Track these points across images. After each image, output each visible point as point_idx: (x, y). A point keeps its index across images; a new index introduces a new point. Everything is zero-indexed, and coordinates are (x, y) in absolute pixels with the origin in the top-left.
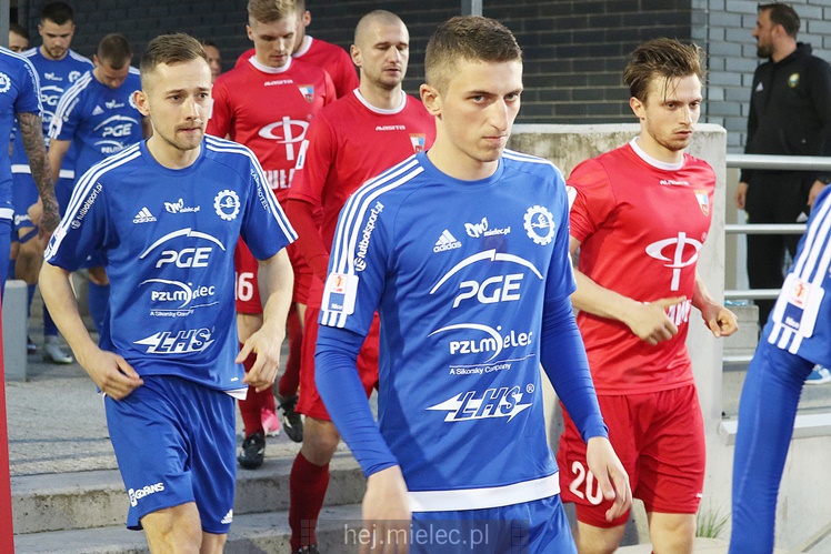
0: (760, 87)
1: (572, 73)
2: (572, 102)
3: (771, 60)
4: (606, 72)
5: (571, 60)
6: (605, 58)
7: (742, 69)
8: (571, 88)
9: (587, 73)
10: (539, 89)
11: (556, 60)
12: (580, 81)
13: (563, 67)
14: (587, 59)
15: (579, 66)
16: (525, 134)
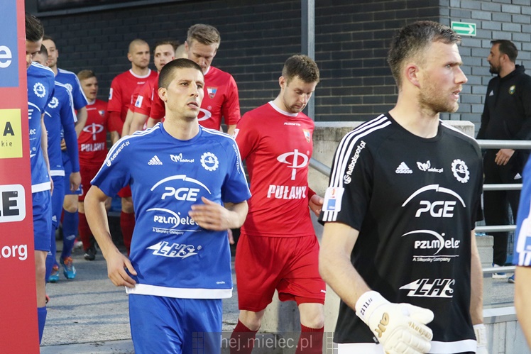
0: (492, 94)
1: (363, 86)
2: (363, 105)
3: (499, 76)
4: (384, 85)
5: (362, 77)
6: (384, 76)
7: (472, 83)
8: (363, 96)
9: (373, 86)
10: (342, 96)
11: (352, 77)
12: (369, 91)
13: (358, 82)
14: (373, 77)
15: (367, 82)
16: (345, 128)
